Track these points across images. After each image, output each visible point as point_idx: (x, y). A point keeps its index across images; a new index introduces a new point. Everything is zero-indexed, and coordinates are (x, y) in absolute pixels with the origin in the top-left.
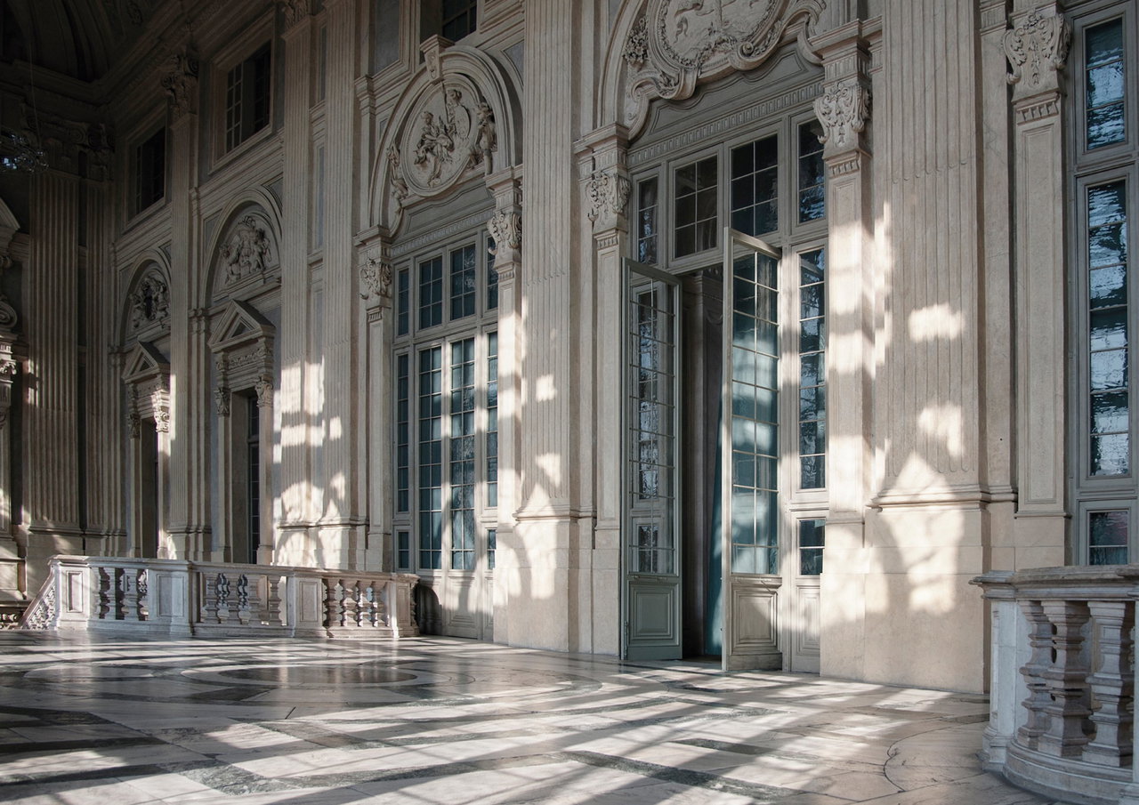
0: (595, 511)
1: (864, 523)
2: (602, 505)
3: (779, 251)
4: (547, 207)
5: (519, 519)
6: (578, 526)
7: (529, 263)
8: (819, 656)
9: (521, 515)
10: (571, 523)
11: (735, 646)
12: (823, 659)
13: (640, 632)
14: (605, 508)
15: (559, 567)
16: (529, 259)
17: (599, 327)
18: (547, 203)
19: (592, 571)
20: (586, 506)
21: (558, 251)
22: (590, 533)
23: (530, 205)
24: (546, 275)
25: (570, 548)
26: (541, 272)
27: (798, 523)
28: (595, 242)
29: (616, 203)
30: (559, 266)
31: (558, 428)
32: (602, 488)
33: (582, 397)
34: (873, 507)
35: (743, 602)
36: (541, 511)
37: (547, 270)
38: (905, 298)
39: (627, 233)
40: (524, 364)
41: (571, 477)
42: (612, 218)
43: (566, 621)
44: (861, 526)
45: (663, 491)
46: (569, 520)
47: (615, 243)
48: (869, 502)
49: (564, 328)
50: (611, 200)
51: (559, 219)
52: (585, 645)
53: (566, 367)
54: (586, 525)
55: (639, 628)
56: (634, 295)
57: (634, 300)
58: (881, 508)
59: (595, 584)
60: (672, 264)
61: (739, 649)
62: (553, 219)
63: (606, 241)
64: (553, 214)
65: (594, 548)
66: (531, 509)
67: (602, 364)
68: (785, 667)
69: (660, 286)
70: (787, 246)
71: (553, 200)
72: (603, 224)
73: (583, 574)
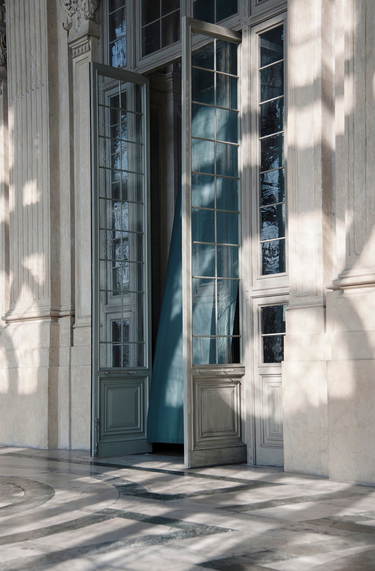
0: (73, 310)
1: (325, 307)
2: (79, 304)
3: (239, 34)
4: (27, 22)
5: (7, 322)
6: (58, 325)
7: (14, 78)
8: (282, 447)
9: (9, 318)
10: (52, 323)
11: (197, 441)
12: (287, 452)
13: (111, 427)
14: (82, 306)
15: (41, 366)
16: (13, 74)
17: (75, 133)
18: (27, 16)
19: (70, 368)
20: (65, 307)
21: (38, 64)
22: (69, 331)
23: (12, 21)
24: (28, 89)
25: (51, 347)
26: (24, 86)
27: (260, 309)
28: (70, 50)
29: (87, 9)
30: (39, 78)
31: (40, 234)
32: (79, 286)
33: (61, 202)
34: (334, 289)
35: (205, 394)
36: (25, 313)
37: (29, 83)
38: (366, 63)
39: (99, 38)
40: (12, 172)
41: (52, 279)
42: (84, 25)
43: (46, 418)
44: (322, 310)
45: (133, 287)
46: (50, 320)
47: (88, 49)
48: (330, 284)
49: (45, 138)
50: (83, 6)
51: (37, 32)
52: (63, 442)
53: (46, 175)
54: (64, 323)
55: (110, 423)
56: (106, 99)
57: (107, 104)
58: (343, 290)
59: (73, 379)
60: (139, 63)
61: (202, 444)
62: (32, 32)
63: (80, 49)
64: (32, 28)
65: (72, 345)
66: (19, 311)
67: (78, 168)
68: (250, 461)
69: (128, 86)
70: (247, 28)
71: (32, 13)
72: (77, 31)
73: (62, 372)
